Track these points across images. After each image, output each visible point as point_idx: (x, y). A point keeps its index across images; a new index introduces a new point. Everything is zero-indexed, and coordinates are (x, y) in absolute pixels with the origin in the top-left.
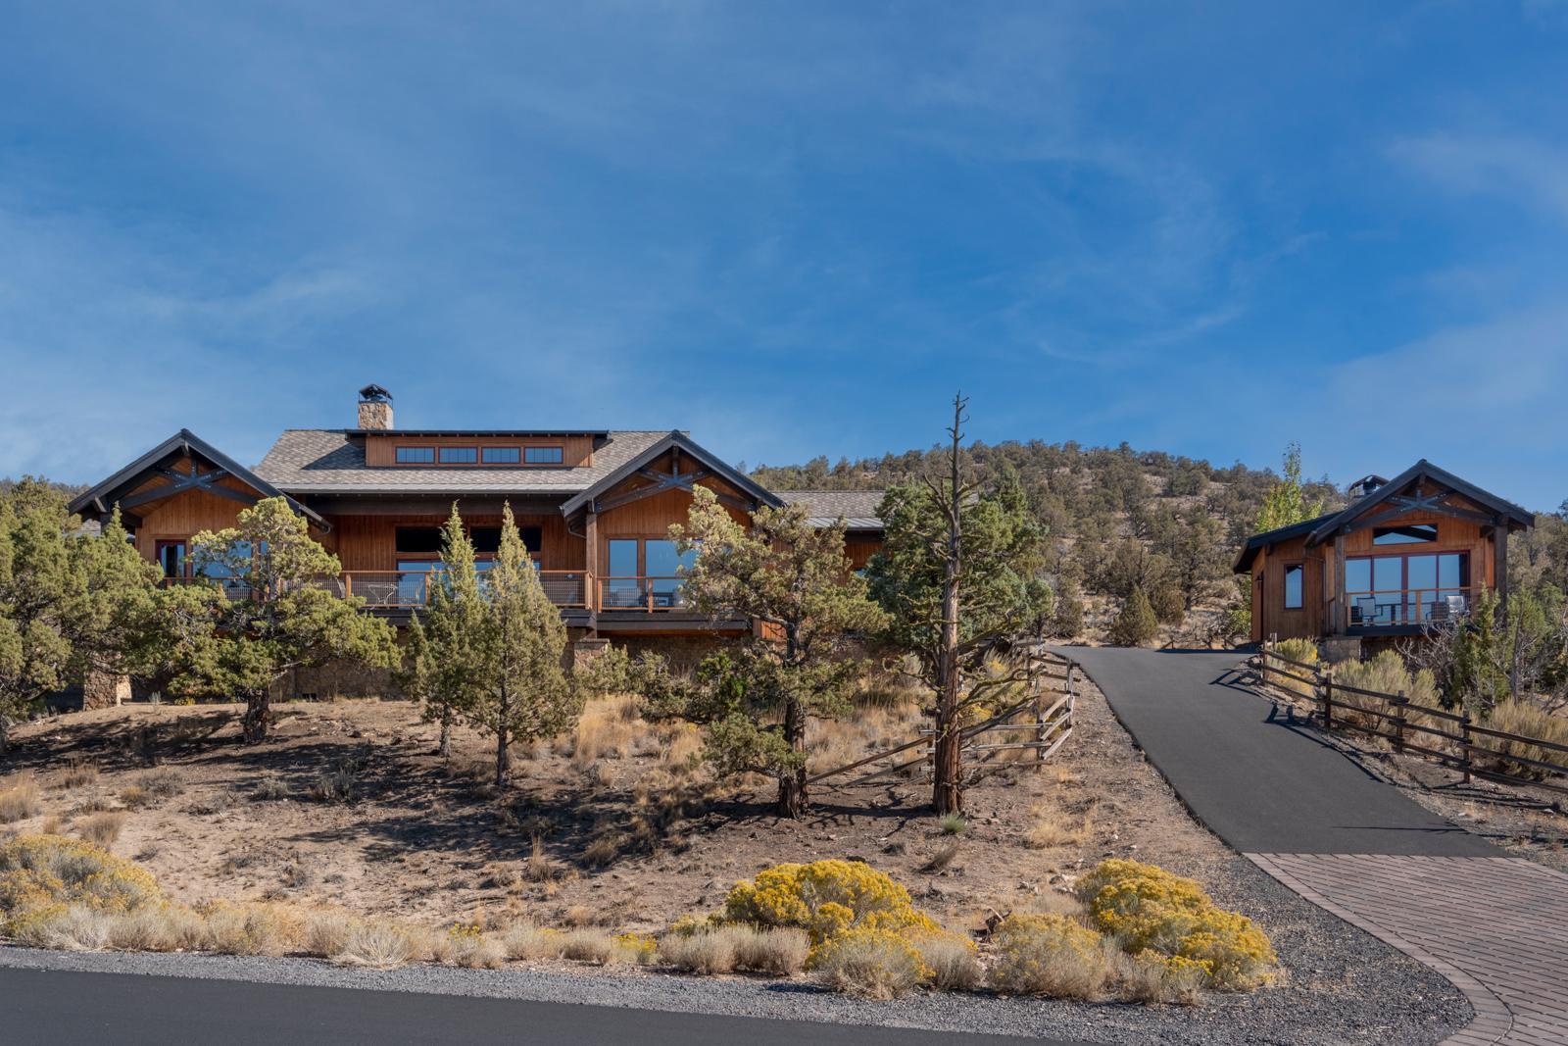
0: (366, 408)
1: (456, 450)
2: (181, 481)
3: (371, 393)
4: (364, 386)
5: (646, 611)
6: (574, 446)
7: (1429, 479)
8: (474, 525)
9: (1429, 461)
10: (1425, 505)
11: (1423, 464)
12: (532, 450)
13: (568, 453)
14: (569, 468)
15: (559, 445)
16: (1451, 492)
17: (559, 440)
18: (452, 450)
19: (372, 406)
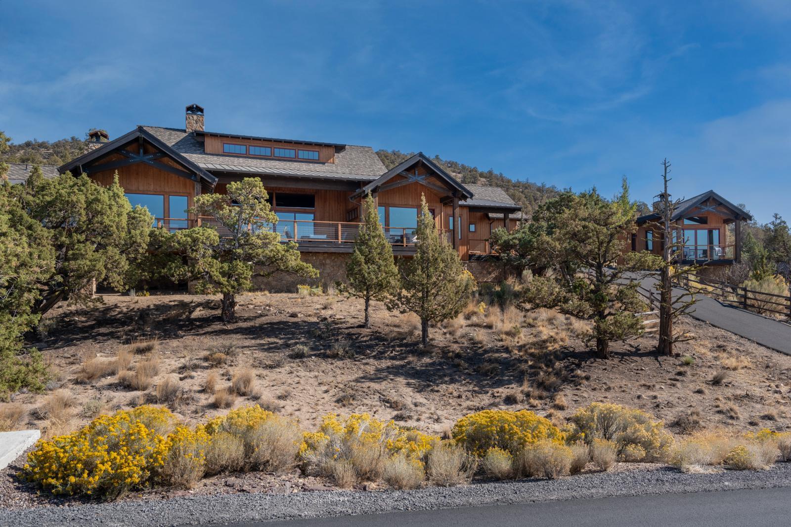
0: (191, 117)
1: (259, 148)
2: (133, 158)
3: (194, 109)
4: (189, 104)
5: (403, 246)
6: (325, 152)
7: (714, 199)
8: (278, 192)
9: (714, 191)
10: (710, 209)
11: (711, 192)
12: (302, 152)
13: (322, 155)
14: (324, 163)
15: (317, 150)
16: (720, 204)
17: (317, 147)
18: (256, 148)
19: (195, 117)
